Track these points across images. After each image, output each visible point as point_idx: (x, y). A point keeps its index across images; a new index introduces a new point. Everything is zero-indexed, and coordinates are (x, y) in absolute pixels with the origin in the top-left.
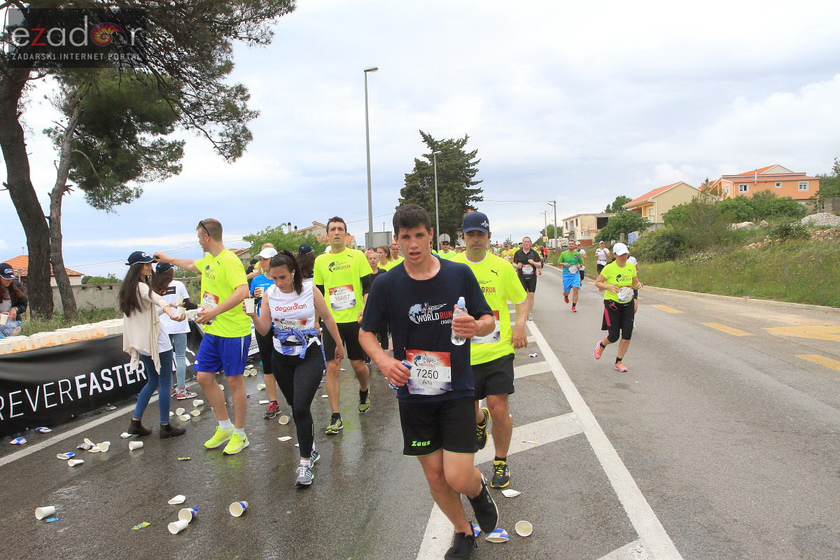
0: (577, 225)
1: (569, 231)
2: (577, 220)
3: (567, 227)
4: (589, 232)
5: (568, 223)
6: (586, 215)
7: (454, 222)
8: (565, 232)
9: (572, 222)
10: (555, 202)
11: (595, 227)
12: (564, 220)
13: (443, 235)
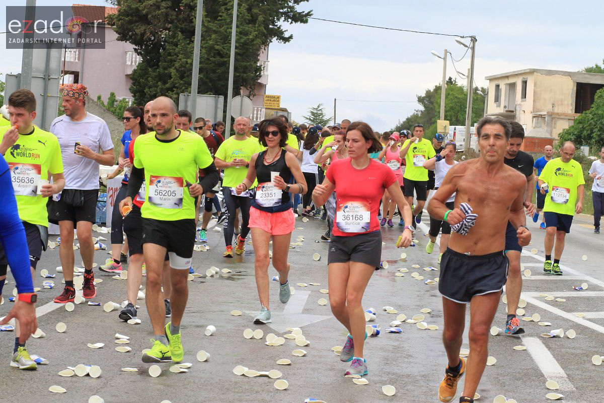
0: (524, 95)
1: (501, 110)
2: (525, 83)
3: (497, 99)
4: (553, 117)
5: (503, 87)
6: (550, 73)
7: (246, 69)
8: (493, 109)
9: (512, 86)
10: (474, 40)
11: (568, 105)
12: (491, 79)
13: (238, 98)
